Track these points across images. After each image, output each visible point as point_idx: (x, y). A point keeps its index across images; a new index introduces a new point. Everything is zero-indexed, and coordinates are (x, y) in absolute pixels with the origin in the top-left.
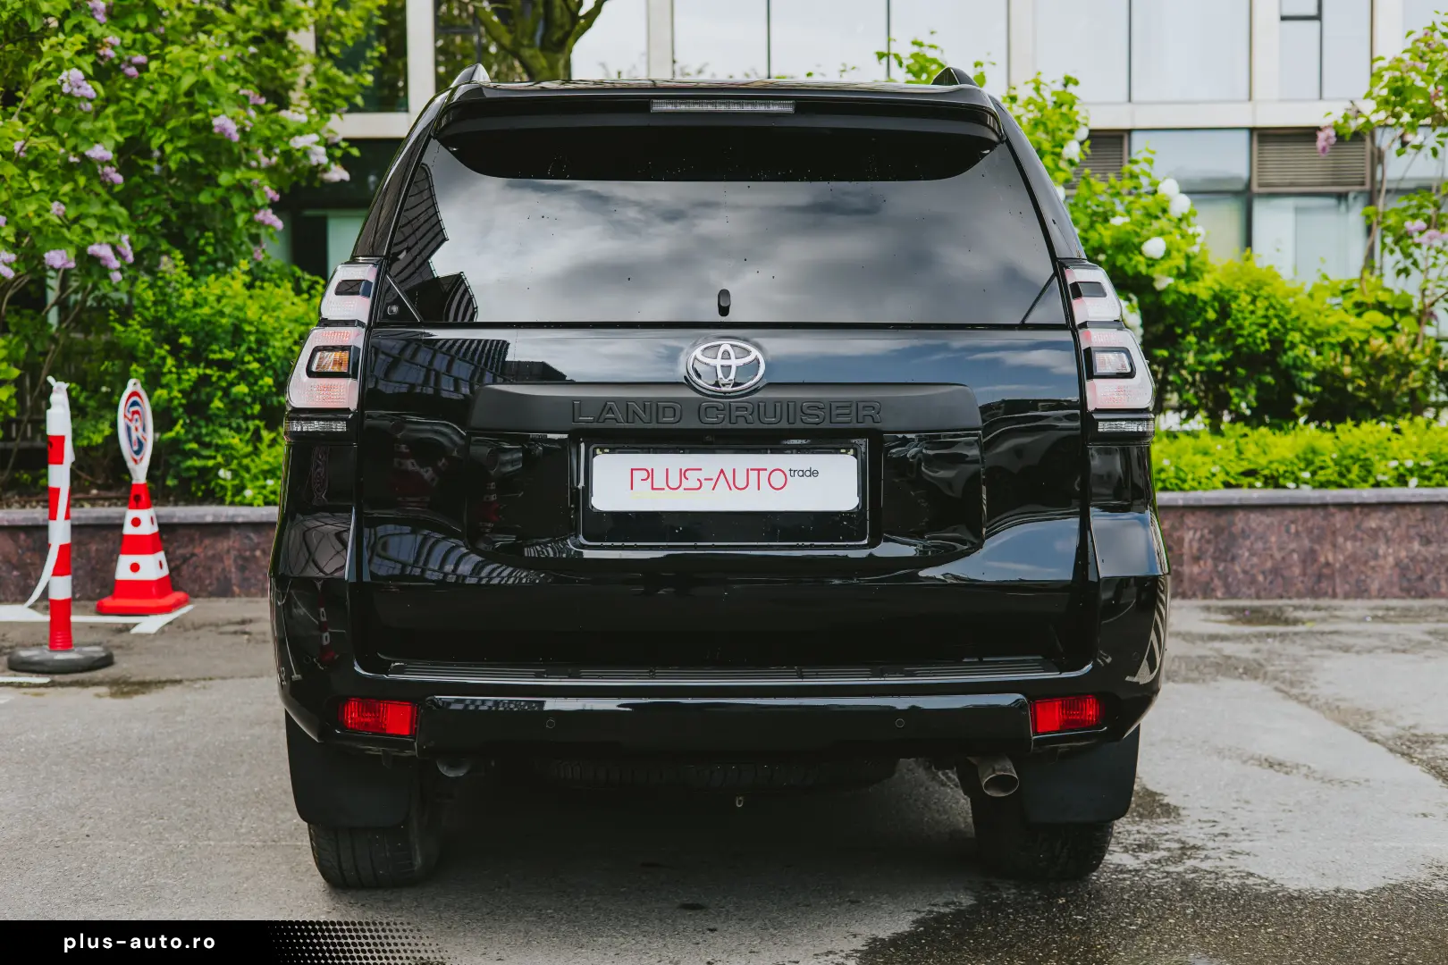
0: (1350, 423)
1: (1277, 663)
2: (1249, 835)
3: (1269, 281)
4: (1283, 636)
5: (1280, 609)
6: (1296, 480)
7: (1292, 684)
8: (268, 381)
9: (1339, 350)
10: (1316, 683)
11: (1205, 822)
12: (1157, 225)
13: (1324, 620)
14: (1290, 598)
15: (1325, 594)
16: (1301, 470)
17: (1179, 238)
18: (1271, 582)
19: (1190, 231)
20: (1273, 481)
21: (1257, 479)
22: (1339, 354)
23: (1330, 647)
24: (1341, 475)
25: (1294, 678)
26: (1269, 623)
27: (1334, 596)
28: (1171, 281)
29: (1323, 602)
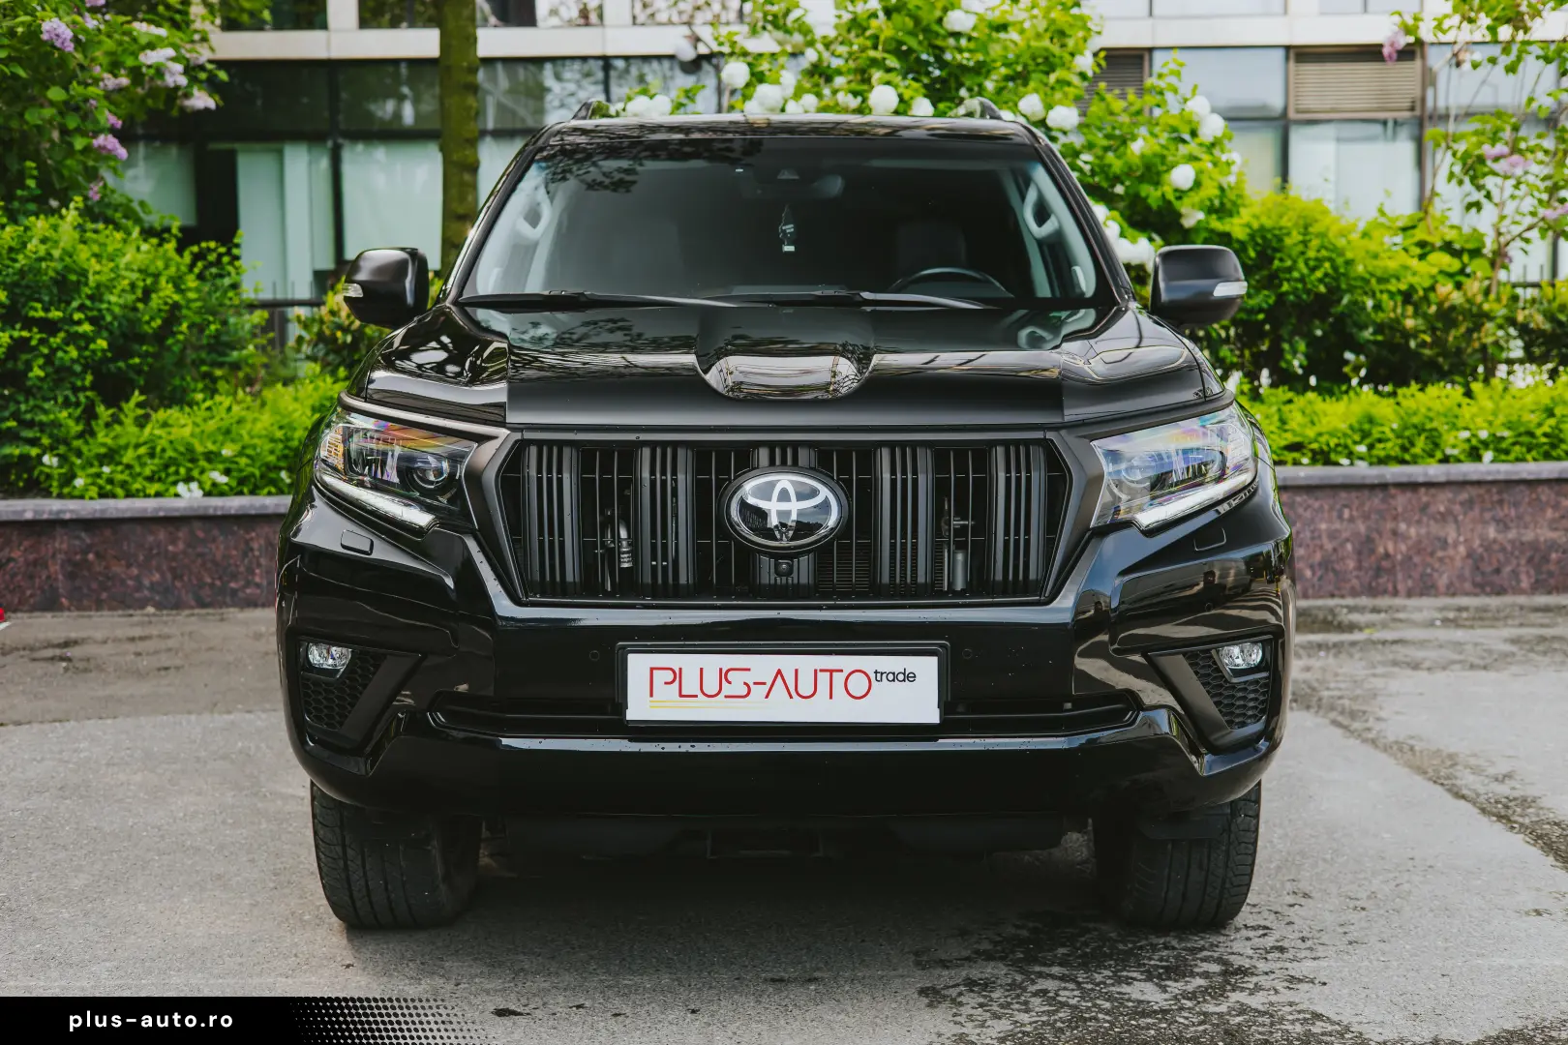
0: (1414, 387)
1: (1332, 685)
2: (1311, 949)
3: (1319, 217)
4: (1338, 647)
5: (1331, 611)
6: (1350, 455)
7: (1353, 715)
8: (102, 344)
9: (1399, 299)
10: (1382, 714)
11: (1254, 928)
12: (1183, 149)
13: (1384, 626)
14: (1342, 597)
15: (1385, 592)
16: (1355, 443)
17: (1210, 165)
18: (1320, 579)
19: (1224, 158)
20: (1323, 457)
21: (1304, 454)
22: (1399, 303)
23: (1395, 663)
24: (1404, 449)
25: (1356, 707)
26: (1320, 631)
27: (1395, 593)
28: (1201, 216)
29: (1383, 602)
